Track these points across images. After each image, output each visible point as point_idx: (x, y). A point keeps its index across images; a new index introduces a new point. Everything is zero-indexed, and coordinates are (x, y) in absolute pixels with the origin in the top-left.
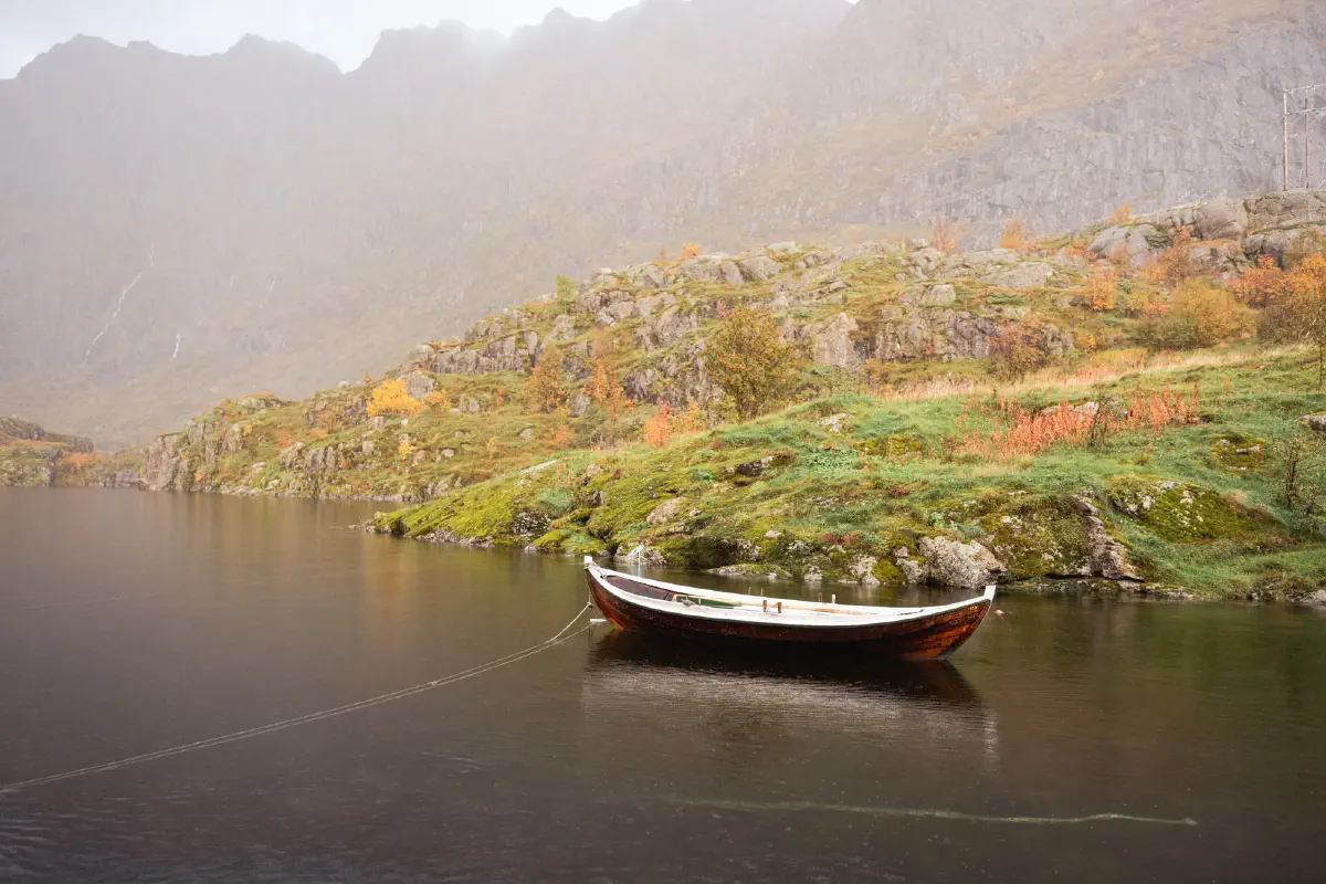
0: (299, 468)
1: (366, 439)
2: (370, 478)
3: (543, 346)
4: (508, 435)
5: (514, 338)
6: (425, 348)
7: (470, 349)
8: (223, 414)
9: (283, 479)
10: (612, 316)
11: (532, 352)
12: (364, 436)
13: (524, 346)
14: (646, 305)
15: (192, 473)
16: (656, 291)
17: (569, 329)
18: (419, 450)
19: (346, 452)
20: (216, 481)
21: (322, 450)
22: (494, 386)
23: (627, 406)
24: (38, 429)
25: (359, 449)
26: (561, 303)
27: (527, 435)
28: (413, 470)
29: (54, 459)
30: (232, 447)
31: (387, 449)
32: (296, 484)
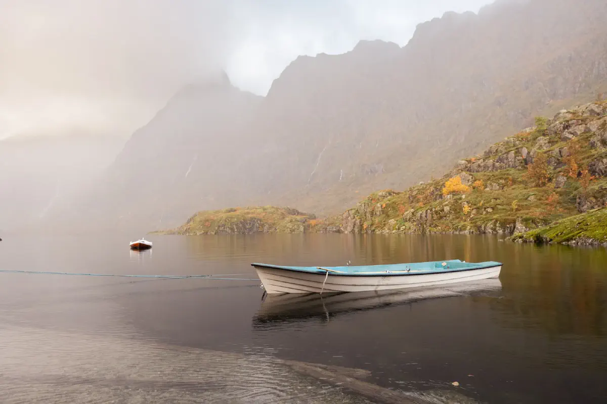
0: (414, 221)
1: (446, 205)
2: (450, 224)
3: (531, 154)
4: (521, 199)
5: (514, 151)
6: (463, 162)
7: (489, 160)
8: (372, 200)
9: (407, 225)
10: (572, 134)
11: (524, 158)
12: (444, 204)
13: (520, 155)
14: (594, 126)
15: (361, 225)
16: (598, 117)
17: (545, 144)
18: (473, 209)
19: (436, 212)
20: (373, 228)
21: (424, 211)
22: (506, 176)
23: (591, 180)
24: (297, 211)
25: (443, 210)
26: (539, 131)
27: (532, 198)
28: (472, 219)
29: (304, 223)
30: (378, 213)
31: (457, 209)
32: (413, 227)
